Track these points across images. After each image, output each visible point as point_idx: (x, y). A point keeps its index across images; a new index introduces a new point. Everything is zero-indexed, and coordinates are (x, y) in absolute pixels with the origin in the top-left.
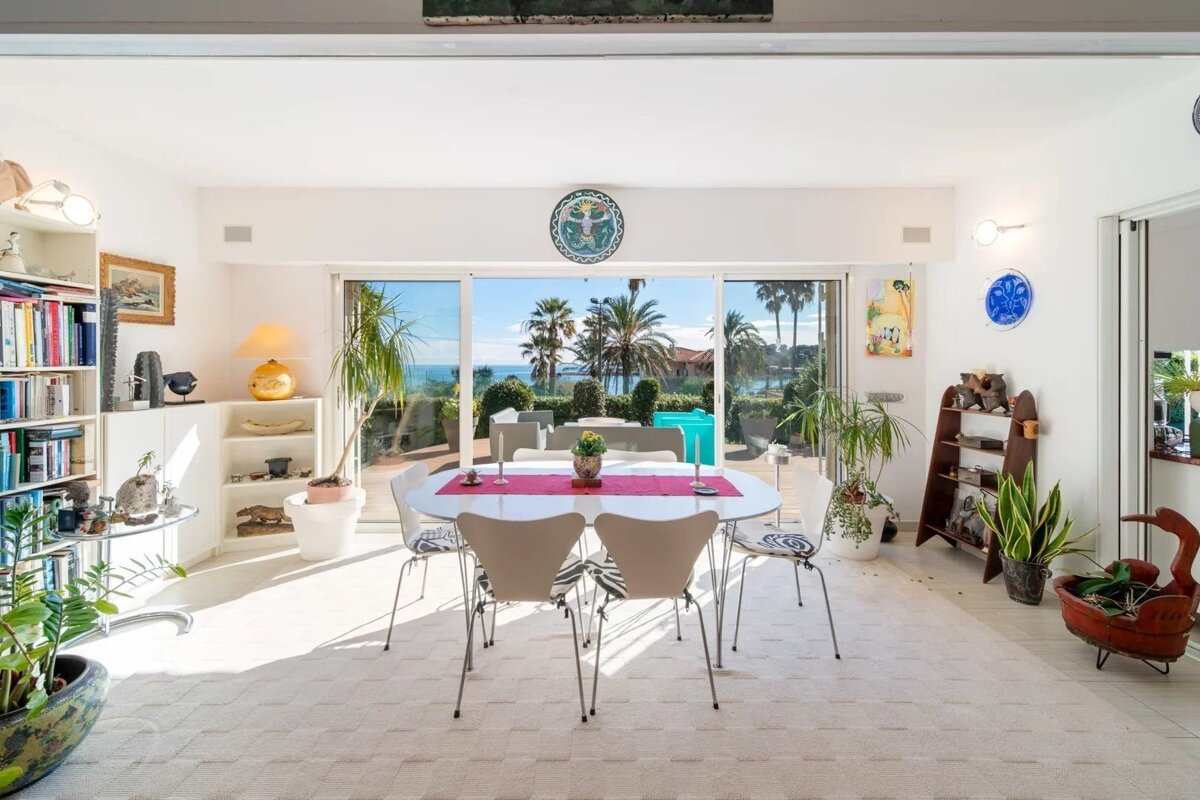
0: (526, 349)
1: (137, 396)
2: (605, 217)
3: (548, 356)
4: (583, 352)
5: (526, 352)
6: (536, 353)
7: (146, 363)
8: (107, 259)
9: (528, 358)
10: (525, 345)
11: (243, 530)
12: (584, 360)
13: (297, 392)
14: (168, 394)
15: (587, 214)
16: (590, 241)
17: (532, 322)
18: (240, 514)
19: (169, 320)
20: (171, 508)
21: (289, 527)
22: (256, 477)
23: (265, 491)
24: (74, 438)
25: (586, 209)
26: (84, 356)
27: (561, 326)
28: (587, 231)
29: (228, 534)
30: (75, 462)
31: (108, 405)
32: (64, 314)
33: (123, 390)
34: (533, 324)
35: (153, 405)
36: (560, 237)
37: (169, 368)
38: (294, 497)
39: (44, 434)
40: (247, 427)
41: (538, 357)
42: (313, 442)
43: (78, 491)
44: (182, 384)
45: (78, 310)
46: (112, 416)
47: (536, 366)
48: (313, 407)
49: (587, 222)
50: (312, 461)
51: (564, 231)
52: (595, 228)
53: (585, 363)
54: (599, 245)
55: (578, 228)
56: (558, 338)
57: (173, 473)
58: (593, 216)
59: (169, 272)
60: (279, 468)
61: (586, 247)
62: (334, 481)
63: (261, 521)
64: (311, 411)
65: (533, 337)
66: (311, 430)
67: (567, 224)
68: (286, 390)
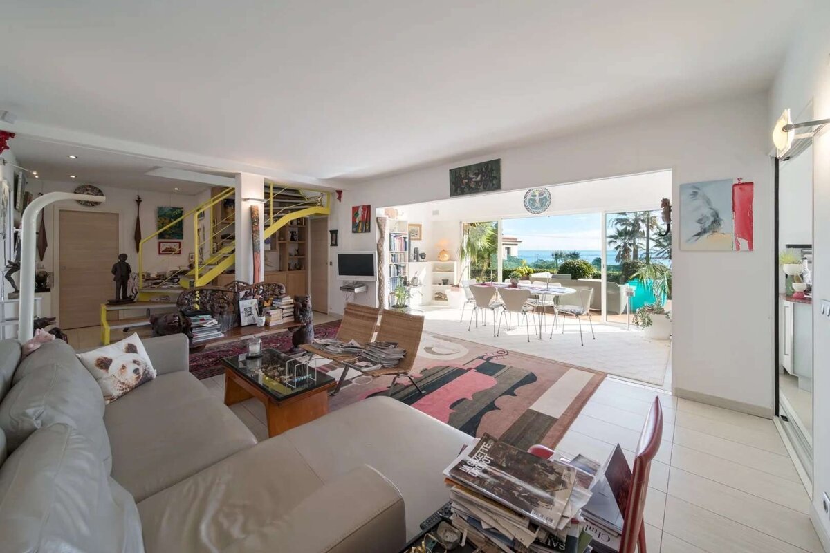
0: (612, 239)
1: (414, 259)
2: (544, 195)
3: (630, 245)
4: (661, 240)
5: (611, 241)
6: (620, 242)
7: (416, 250)
8: (410, 225)
9: (613, 246)
10: (611, 237)
11: (437, 299)
12: (663, 246)
13: (450, 259)
14: (420, 259)
15: (537, 195)
16: (538, 204)
17: (617, 220)
18: (436, 294)
19: (420, 239)
20: (420, 284)
21: (447, 300)
22: (440, 284)
23: (442, 288)
24: (404, 267)
25: (537, 193)
26: (406, 250)
27: (643, 221)
28: (537, 201)
29: (433, 299)
30: (404, 273)
31: (409, 261)
32: (403, 239)
33: (412, 258)
34: (619, 221)
35: (417, 261)
36: (527, 205)
37: (420, 252)
38: (447, 290)
39: (400, 266)
40: (437, 269)
41: (622, 245)
42: (454, 275)
43: (405, 278)
44: (423, 256)
45: (405, 238)
46: (411, 263)
47: (620, 251)
48: (453, 264)
49: (537, 198)
50: (453, 281)
51: (529, 202)
52: (540, 200)
53: (664, 249)
54: (541, 206)
55: (534, 201)
56: (641, 230)
57: (421, 278)
58: (540, 196)
59: (420, 226)
60: (445, 282)
61: (537, 207)
62: (458, 286)
63: (440, 297)
64: (453, 265)
65: (618, 230)
66: (453, 271)
67: (531, 199)
68: (446, 258)
